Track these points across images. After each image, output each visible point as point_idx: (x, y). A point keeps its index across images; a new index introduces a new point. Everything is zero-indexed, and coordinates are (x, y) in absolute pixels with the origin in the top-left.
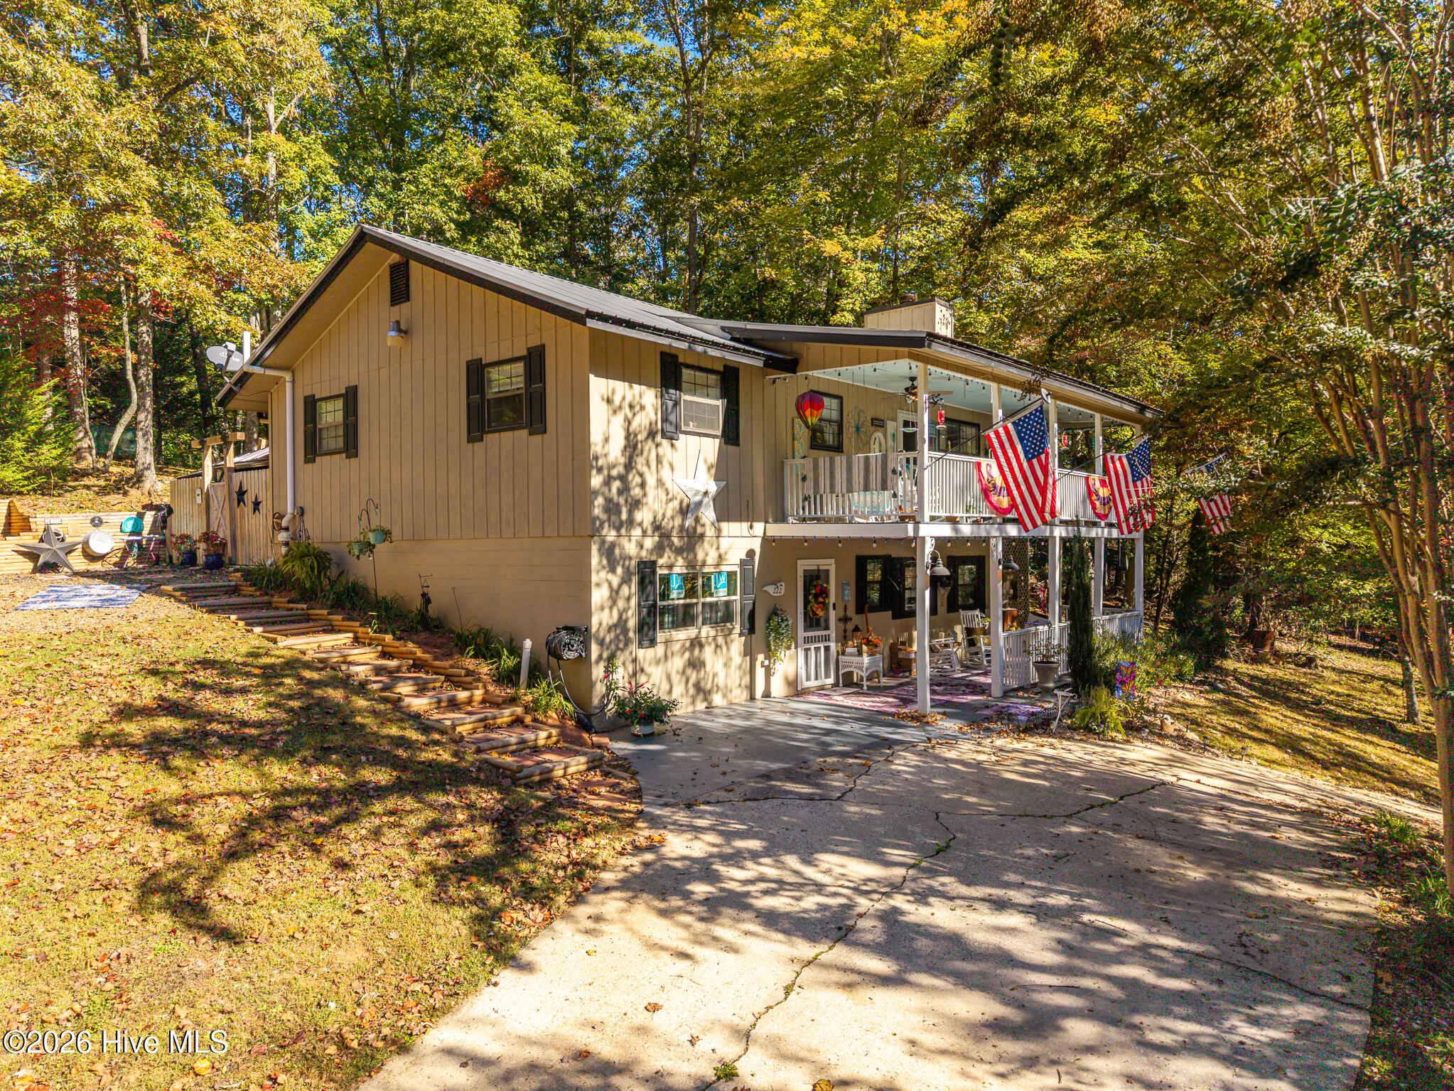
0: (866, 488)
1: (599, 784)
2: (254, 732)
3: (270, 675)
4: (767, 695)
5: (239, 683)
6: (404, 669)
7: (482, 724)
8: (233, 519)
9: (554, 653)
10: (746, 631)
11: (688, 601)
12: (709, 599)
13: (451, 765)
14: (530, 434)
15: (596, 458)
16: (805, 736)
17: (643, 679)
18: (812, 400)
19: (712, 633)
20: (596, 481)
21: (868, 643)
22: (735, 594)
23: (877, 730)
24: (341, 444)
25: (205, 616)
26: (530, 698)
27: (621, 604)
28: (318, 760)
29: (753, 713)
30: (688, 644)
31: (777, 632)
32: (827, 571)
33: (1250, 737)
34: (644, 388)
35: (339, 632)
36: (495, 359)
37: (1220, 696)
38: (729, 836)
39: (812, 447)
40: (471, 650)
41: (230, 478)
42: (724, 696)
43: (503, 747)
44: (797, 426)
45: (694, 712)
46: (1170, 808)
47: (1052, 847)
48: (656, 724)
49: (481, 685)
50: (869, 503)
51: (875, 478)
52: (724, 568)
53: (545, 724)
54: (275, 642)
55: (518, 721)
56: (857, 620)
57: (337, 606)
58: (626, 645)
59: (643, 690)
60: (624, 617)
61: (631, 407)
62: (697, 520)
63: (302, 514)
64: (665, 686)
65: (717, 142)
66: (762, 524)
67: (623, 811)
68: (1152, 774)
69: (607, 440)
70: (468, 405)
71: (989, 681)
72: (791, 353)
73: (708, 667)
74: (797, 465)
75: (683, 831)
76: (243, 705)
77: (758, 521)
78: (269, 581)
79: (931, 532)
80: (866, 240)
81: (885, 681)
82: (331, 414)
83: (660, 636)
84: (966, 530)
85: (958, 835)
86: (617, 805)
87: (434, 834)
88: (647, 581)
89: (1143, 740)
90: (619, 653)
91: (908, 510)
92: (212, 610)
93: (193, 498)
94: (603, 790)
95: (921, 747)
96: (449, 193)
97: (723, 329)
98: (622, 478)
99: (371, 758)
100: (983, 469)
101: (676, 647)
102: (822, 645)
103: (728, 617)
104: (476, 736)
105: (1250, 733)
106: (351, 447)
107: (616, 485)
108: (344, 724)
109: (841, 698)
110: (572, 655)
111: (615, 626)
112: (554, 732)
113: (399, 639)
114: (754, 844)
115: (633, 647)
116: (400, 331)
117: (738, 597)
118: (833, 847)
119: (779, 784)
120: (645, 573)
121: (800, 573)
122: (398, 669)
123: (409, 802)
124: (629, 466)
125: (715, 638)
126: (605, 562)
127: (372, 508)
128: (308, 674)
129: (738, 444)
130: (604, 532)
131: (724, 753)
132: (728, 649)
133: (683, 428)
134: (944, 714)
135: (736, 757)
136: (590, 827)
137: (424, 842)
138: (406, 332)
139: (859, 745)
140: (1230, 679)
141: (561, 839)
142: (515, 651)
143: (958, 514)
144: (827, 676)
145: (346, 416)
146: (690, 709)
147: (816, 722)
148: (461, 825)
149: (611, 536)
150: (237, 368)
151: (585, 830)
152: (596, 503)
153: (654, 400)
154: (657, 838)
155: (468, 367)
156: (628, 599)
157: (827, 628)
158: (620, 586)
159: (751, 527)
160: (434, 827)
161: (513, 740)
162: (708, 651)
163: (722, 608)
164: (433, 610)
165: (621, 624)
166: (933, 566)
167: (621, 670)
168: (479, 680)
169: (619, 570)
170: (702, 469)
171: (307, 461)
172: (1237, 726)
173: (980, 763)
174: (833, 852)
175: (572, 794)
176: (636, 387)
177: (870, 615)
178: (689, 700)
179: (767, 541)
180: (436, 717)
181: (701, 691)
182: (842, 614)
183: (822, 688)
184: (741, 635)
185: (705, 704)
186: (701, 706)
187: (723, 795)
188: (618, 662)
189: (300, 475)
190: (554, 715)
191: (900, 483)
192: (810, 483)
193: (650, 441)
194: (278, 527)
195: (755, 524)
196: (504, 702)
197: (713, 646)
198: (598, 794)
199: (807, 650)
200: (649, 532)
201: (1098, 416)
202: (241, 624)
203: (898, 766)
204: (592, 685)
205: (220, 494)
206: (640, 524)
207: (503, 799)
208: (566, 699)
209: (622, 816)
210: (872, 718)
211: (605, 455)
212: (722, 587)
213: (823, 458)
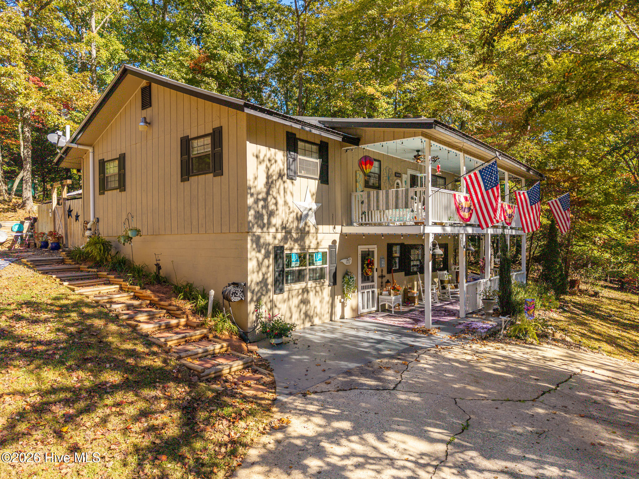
0: (397, 207)
1: (250, 378)
2: (44, 348)
3: (63, 310)
4: (342, 317)
5: (43, 316)
6: (144, 306)
7: (184, 340)
8: (66, 224)
9: (226, 298)
10: (332, 284)
11: (301, 268)
12: (312, 267)
13: (161, 369)
14: (214, 176)
15: (250, 188)
16: (366, 344)
17: (276, 311)
18: (367, 160)
19: (314, 285)
20: (250, 201)
21: (394, 288)
22: (326, 264)
23: (405, 339)
24: (117, 185)
25: (40, 275)
26: (213, 323)
27: (264, 270)
28: (79, 367)
29: (336, 329)
30: (301, 291)
31: (348, 284)
32: (373, 252)
33: (593, 338)
34: (277, 150)
35: (113, 284)
36: (196, 135)
37: (569, 315)
38: (329, 418)
39: (365, 187)
40: (181, 295)
41: (65, 204)
42: (320, 318)
43: (195, 355)
44: (358, 175)
45: (304, 328)
46: (588, 392)
47: (532, 425)
48: (284, 337)
49: (185, 316)
50: (398, 216)
51: (401, 202)
52: (320, 250)
53: (219, 338)
54: (73, 290)
55: (205, 337)
56: (388, 277)
57: (113, 270)
58: (267, 292)
59: (276, 318)
60: (266, 276)
61: (270, 160)
62: (306, 224)
63: (98, 221)
64: (288, 315)
65: (312, 47)
66: (340, 227)
67: (263, 399)
68: (565, 367)
69: (256, 178)
70: (181, 161)
71: (458, 308)
72: (356, 135)
73: (311, 303)
74: (360, 194)
75: (301, 415)
76: (43, 330)
77: (338, 225)
78: (80, 257)
79: (431, 230)
80: (388, 87)
81: (403, 309)
82: (112, 169)
83: (286, 287)
84: (449, 230)
85: (472, 416)
86: (260, 394)
87: (143, 420)
88: (278, 257)
89: (548, 343)
90: (263, 297)
91: (419, 219)
92: (45, 273)
93: (48, 215)
94: (252, 383)
95: (433, 351)
96: (182, 65)
97: (320, 122)
98: (265, 200)
99: (112, 364)
100: (457, 197)
101: (295, 293)
102: (370, 290)
103: (322, 277)
104: (180, 347)
105: (592, 335)
106: (122, 186)
107: (261, 203)
108: (101, 342)
109: (381, 319)
110: (237, 299)
111: (261, 282)
112: (225, 344)
113: (144, 288)
114: (346, 425)
115: (271, 294)
116: (146, 122)
117: (327, 266)
118: (396, 427)
119: (357, 378)
120: (278, 252)
121: (360, 253)
122: (140, 306)
123: (131, 396)
124: (268, 193)
125: (315, 287)
126: (254, 246)
127: (130, 218)
128: (86, 310)
129: (328, 184)
130: (254, 230)
131: (323, 356)
132: (322, 293)
133: (299, 174)
134: (439, 328)
135: (330, 359)
136: (244, 413)
137: (136, 427)
138: (149, 124)
139: (399, 350)
140: (569, 305)
141: (225, 422)
142: (205, 296)
143: (445, 221)
144: (373, 306)
145: (119, 170)
146: (302, 327)
147: (371, 335)
148: (162, 412)
149: (257, 231)
150: (63, 145)
151: (240, 414)
152: (250, 213)
153: (282, 158)
154: (285, 420)
155: (181, 141)
156: (268, 267)
157: (373, 281)
158: (263, 260)
159: (334, 228)
160: (144, 414)
161: (200, 351)
162: (312, 294)
163: (319, 271)
164: (162, 273)
165: (264, 282)
166: (434, 249)
167: (264, 307)
168: (184, 313)
169: (263, 251)
170: (309, 195)
171: (100, 194)
172: (586, 332)
173: (469, 361)
174: (397, 431)
175: (234, 386)
176: (273, 150)
177: (394, 274)
178: (301, 321)
179: (342, 235)
180: (158, 335)
181: (307, 316)
182: (380, 274)
183: (370, 313)
184: (329, 286)
185: (310, 324)
186: (308, 325)
187: (324, 387)
188: (263, 303)
189: (97, 201)
190: (227, 333)
191: (416, 205)
192: (365, 205)
193: (280, 180)
194: (85, 229)
195: (336, 227)
196: (198, 326)
197: (314, 291)
198: (249, 386)
199: (363, 293)
200: (280, 230)
201: (506, 173)
202: (58, 280)
203: (422, 364)
204: (247, 315)
205: (60, 212)
206: (275, 226)
207: (191, 392)
208: (233, 323)
209: (263, 402)
210: (399, 331)
211: (255, 187)
212: (320, 260)
213: (373, 192)
